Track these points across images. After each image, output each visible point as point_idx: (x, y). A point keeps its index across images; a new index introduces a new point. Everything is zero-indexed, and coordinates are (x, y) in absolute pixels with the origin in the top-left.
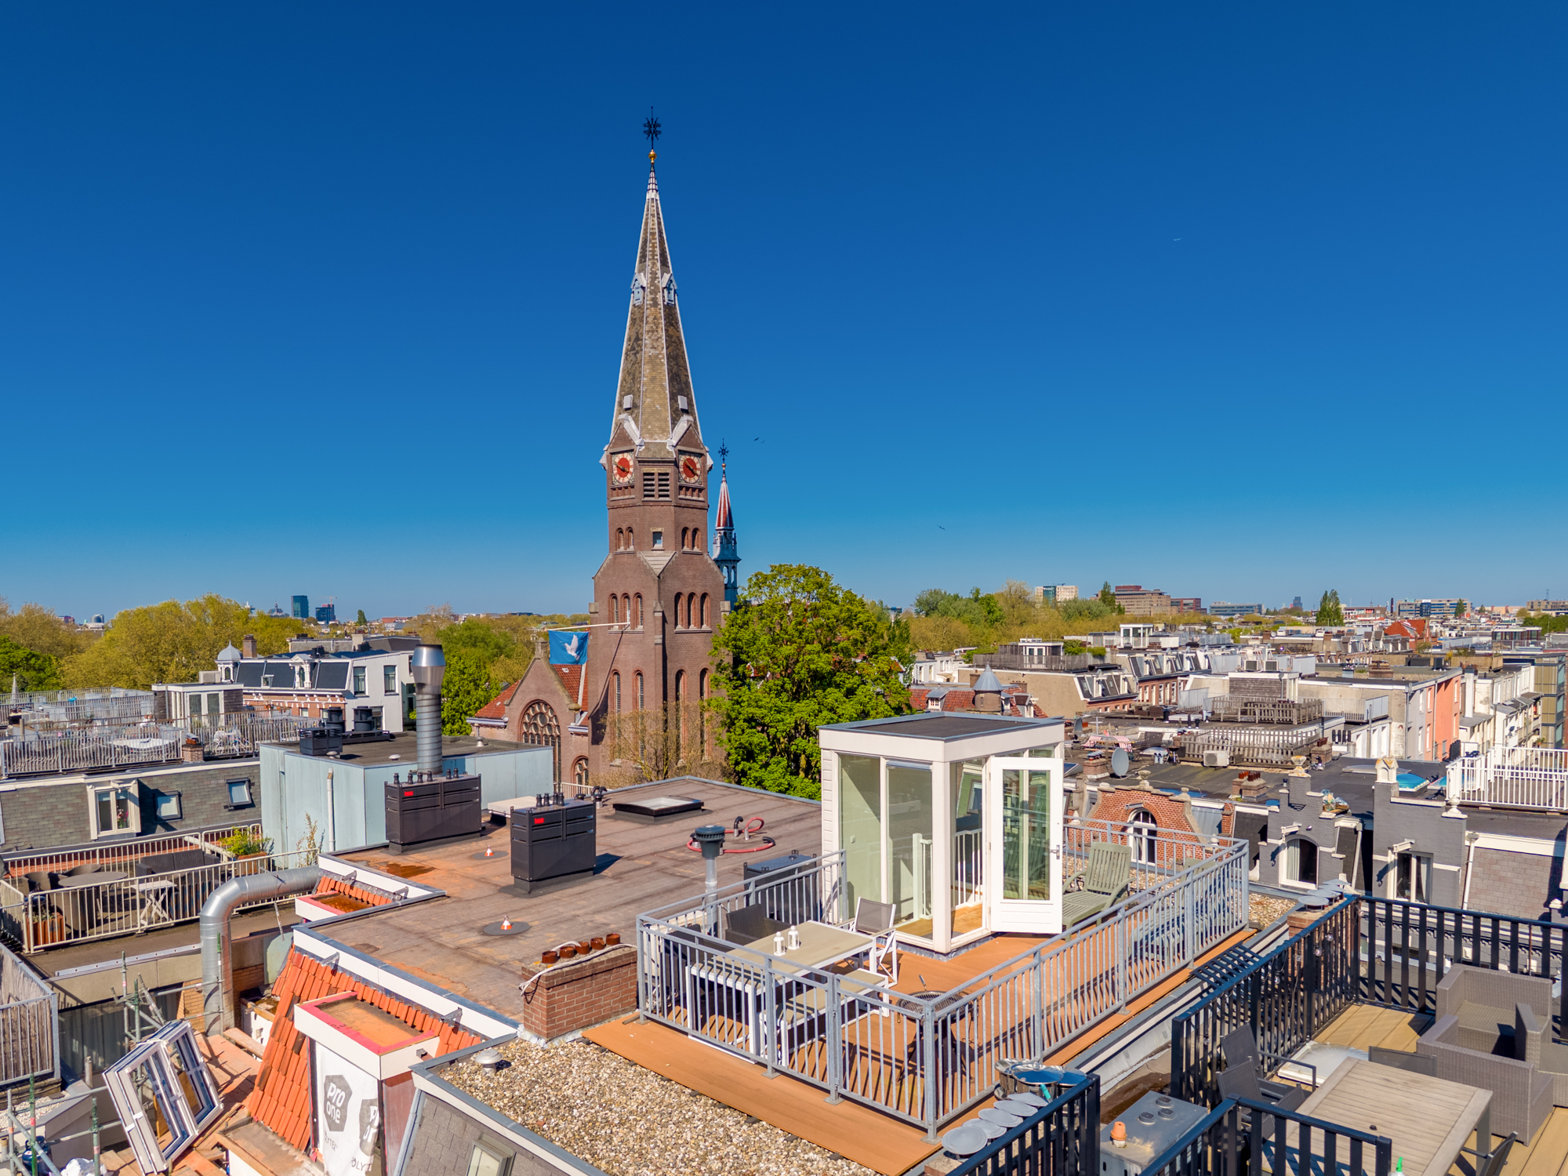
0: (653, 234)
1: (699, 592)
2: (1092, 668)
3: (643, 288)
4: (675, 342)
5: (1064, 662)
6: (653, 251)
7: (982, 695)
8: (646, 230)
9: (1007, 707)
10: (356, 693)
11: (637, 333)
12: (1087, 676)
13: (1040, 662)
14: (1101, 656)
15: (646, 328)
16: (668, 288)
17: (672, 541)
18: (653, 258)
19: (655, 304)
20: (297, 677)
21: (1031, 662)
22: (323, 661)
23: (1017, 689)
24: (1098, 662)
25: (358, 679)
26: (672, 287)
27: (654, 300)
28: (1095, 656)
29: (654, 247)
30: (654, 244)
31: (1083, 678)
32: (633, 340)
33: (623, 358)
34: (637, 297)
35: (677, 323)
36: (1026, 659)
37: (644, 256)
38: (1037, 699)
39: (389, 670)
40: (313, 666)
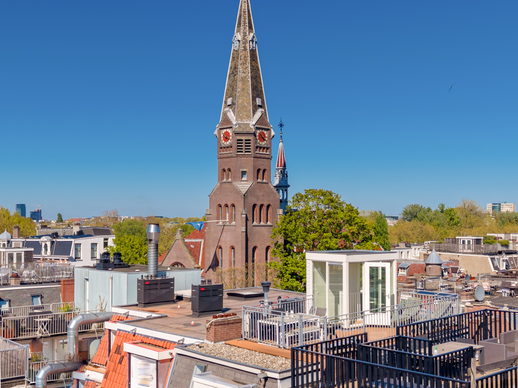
0: (244, 12)
1: (266, 204)
2: (500, 253)
3: (239, 41)
4: (255, 69)
5: (482, 248)
6: (245, 21)
7: (430, 266)
8: (241, 10)
9: (446, 274)
10: (76, 258)
11: (235, 65)
12: (496, 257)
13: (469, 248)
14: (507, 246)
15: (240, 62)
16: (252, 41)
17: (252, 176)
18: (245, 25)
19: (245, 49)
20: (43, 249)
21: (464, 248)
22: (58, 240)
23: (452, 264)
24: (505, 249)
25: (77, 251)
26: (254, 40)
27: (245, 47)
28: (502, 246)
29: (245, 19)
30: (245, 17)
31: (494, 258)
32: (233, 68)
33: (227, 78)
34: (235, 46)
35: (257, 59)
36: (461, 247)
37: (239, 24)
38: (464, 269)
39: (94, 246)
40: (52, 243)
